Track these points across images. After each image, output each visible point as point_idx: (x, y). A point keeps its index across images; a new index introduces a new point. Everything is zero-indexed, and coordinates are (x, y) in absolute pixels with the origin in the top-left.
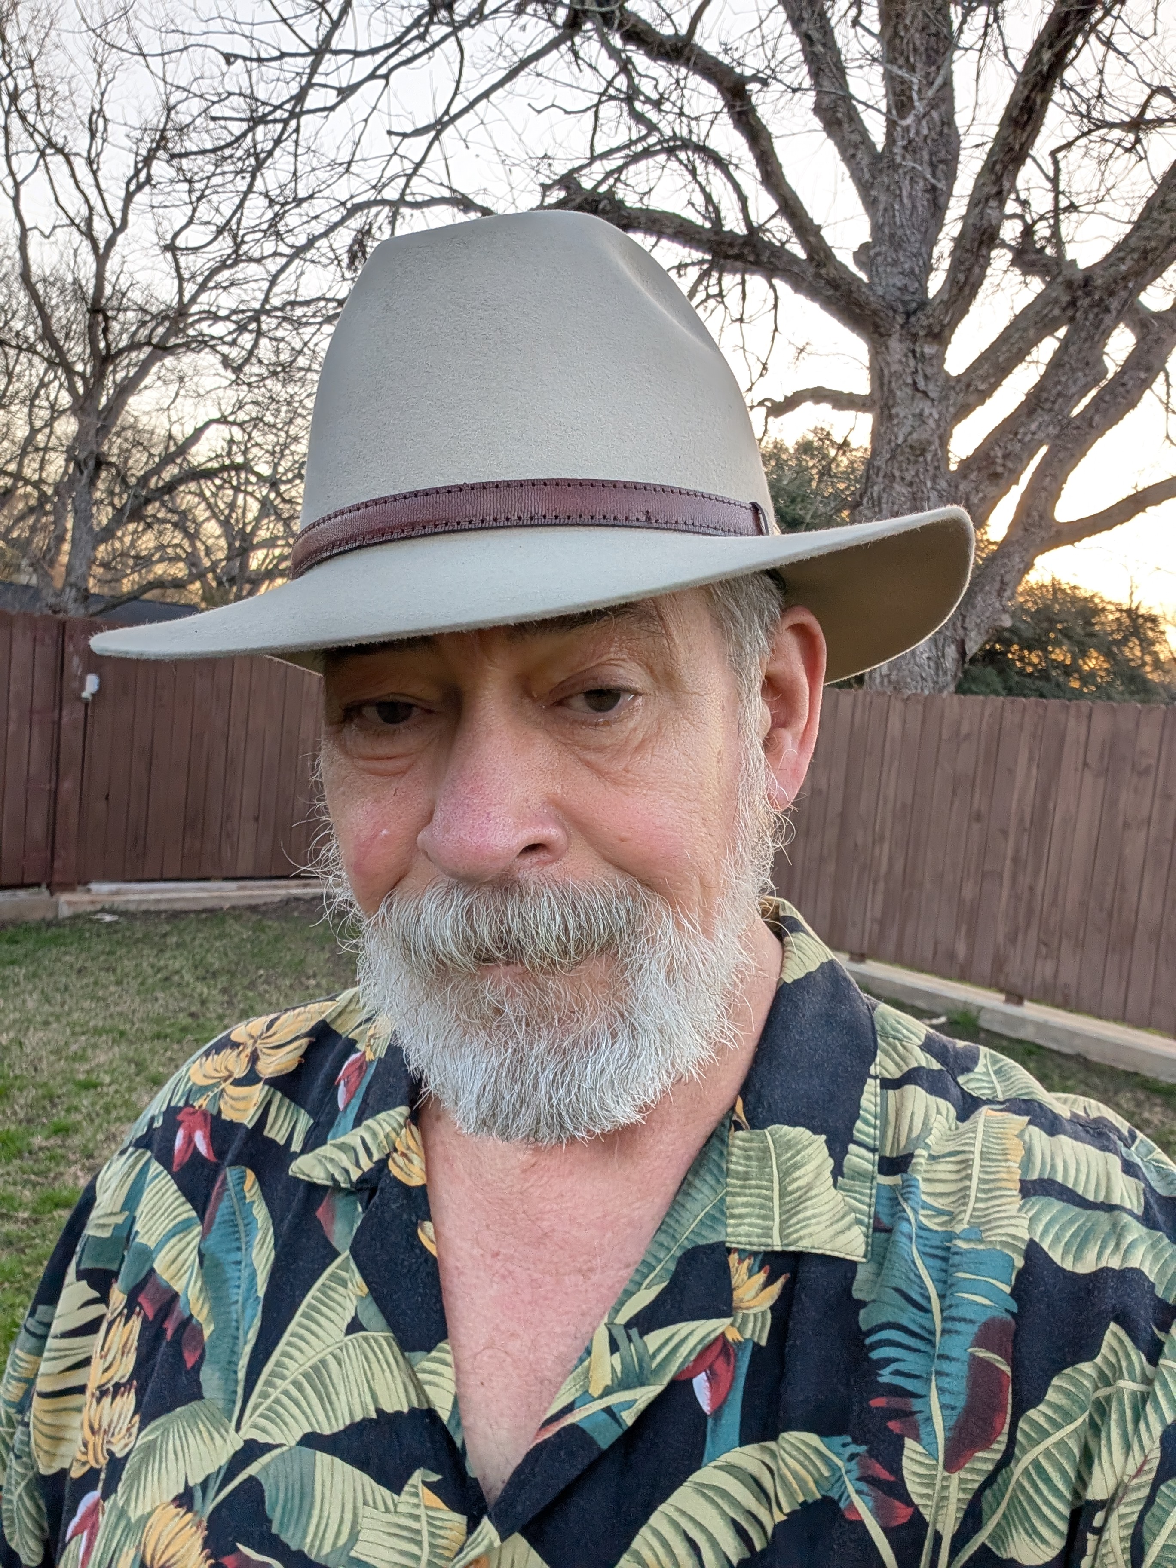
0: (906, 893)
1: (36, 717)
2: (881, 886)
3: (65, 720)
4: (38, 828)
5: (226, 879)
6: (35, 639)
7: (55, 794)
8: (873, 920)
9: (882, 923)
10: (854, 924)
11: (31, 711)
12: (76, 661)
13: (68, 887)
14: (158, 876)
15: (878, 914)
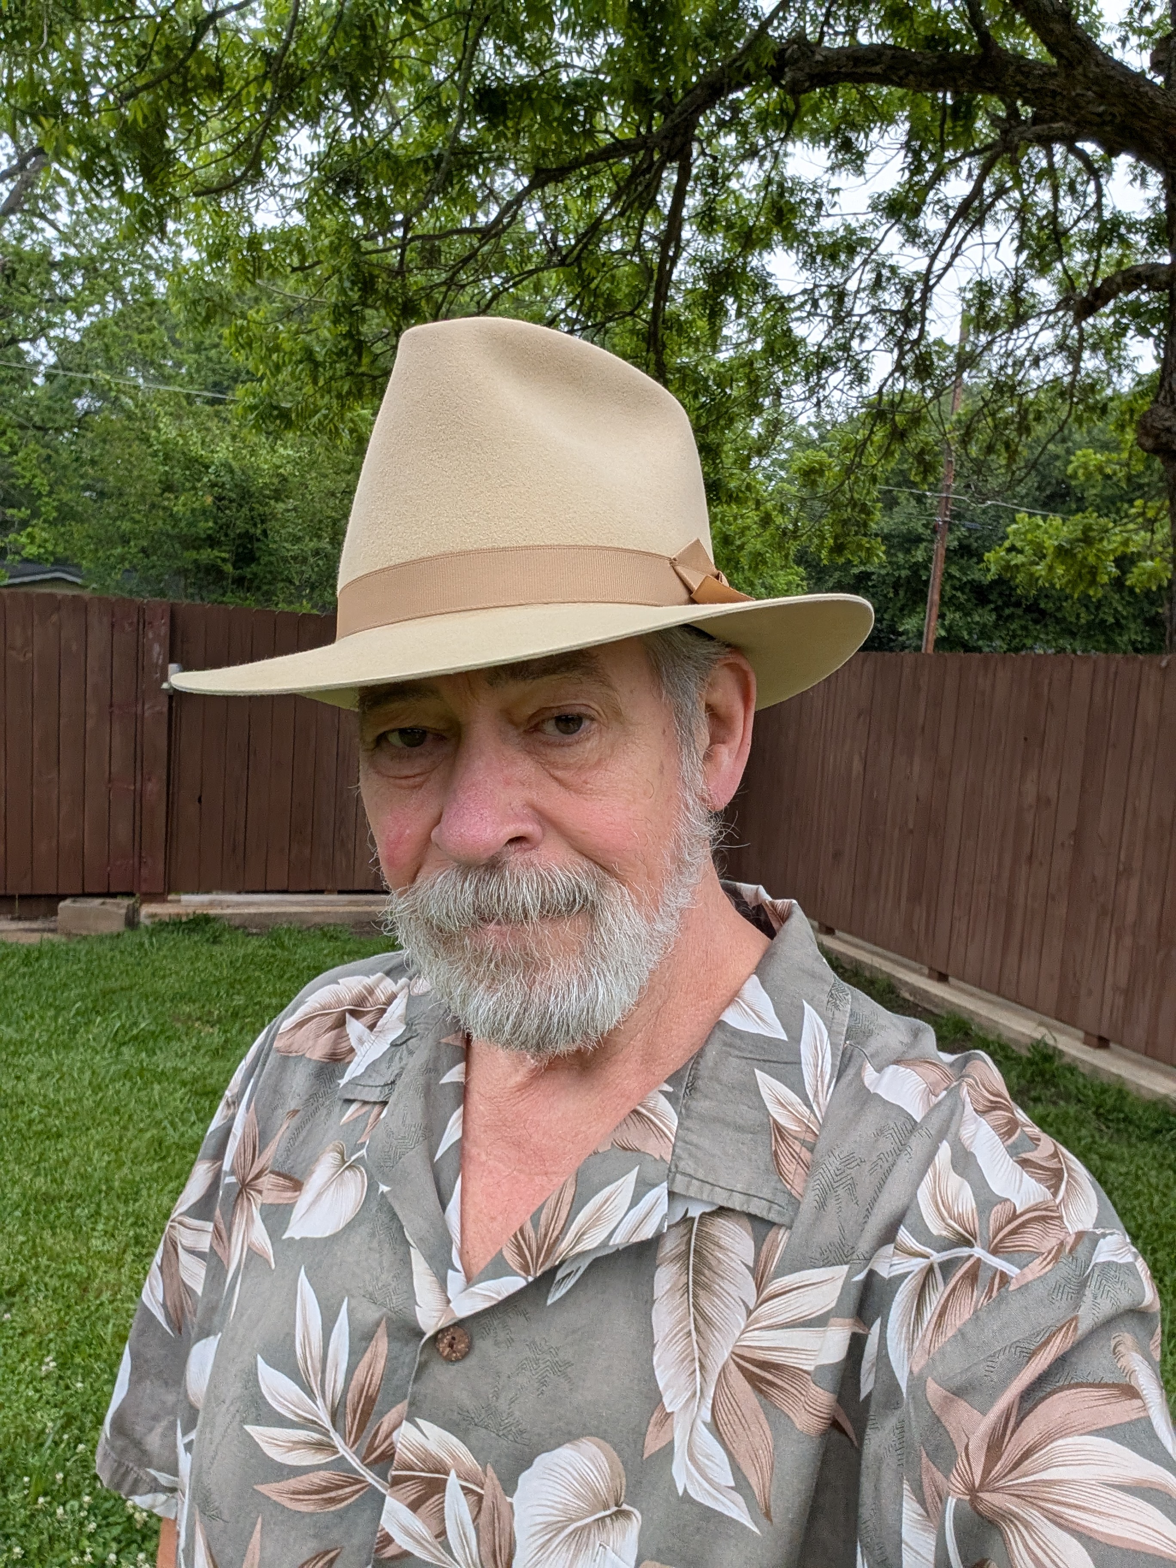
0: (1162, 953)
1: (116, 711)
2: (1128, 941)
3: (147, 714)
4: (122, 831)
5: (341, 892)
6: (113, 626)
7: (139, 796)
8: (1116, 988)
9: (1128, 993)
10: (1090, 993)
11: (111, 706)
12: (157, 648)
13: (158, 897)
14: (262, 888)
15: (1123, 982)
